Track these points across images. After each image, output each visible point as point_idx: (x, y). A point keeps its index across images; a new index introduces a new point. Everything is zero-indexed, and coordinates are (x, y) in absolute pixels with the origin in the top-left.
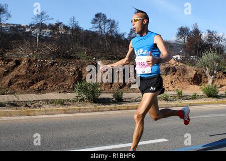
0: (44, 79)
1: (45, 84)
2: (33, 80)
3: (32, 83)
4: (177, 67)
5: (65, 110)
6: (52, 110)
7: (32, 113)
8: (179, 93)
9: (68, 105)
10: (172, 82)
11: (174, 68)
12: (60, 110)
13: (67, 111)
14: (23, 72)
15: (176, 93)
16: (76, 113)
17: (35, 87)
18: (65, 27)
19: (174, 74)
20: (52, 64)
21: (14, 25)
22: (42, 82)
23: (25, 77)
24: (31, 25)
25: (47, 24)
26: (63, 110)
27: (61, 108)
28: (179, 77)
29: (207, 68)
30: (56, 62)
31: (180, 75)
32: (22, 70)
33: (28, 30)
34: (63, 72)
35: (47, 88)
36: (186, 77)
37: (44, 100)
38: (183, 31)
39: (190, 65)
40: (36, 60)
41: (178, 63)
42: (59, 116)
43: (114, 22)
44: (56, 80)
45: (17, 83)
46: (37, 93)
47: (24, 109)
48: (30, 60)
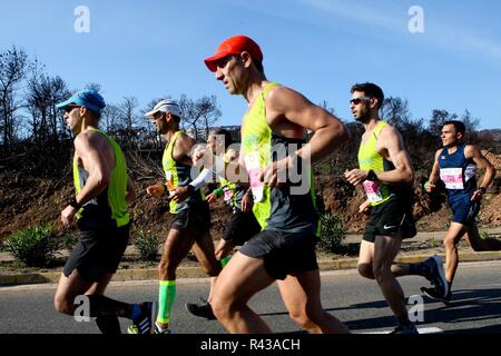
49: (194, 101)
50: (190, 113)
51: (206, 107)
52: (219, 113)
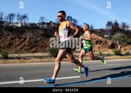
0: (36, 47)
1: (37, 49)
2: (31, 47)
3: (31, 49)
4: (102, 41)
5: (41, 61)
6: (35, 61)
7: (26, 62)
8: (100, 53)
9: (43, 58)
10: (99, 48)
11: (101, 41)
12: (39, 61)
13: (42, 61)
14: (27, 43)
15: (99, 53)
16: (46, 62)
17: (32, 50)
18: (54, 23)
19: (100, 44)
20: (40, 40)
21: (32, 23)
22: (35, 48)
23: (28, 45)
24: (39, 23)
25: (46, 23)
26: (40, 61)
27: (40, 60)
28: (103, 45)
29: (117, 41)
30: (42, 39)
31: (104, 44)
32: (26, 43)
33: (38, 25)
34: (45, 43)
35: (37, 51)
36: (106, 45)
37: (33, 56)
38: (109, 24)
39: (109, 40)
40: (33, 38)
41: (103, 39)
42: (37, 63)
43: (76, 20)
44: (42, 47)
45: (24, 48)
46: (33, 53)
47: (22, 60)
48: (30, 38)
49: (21, 15)
50: (20, 18)
51: (25, 17)
52: (28, 19)
